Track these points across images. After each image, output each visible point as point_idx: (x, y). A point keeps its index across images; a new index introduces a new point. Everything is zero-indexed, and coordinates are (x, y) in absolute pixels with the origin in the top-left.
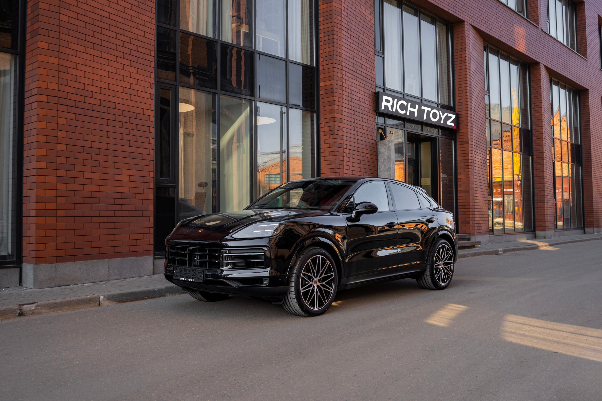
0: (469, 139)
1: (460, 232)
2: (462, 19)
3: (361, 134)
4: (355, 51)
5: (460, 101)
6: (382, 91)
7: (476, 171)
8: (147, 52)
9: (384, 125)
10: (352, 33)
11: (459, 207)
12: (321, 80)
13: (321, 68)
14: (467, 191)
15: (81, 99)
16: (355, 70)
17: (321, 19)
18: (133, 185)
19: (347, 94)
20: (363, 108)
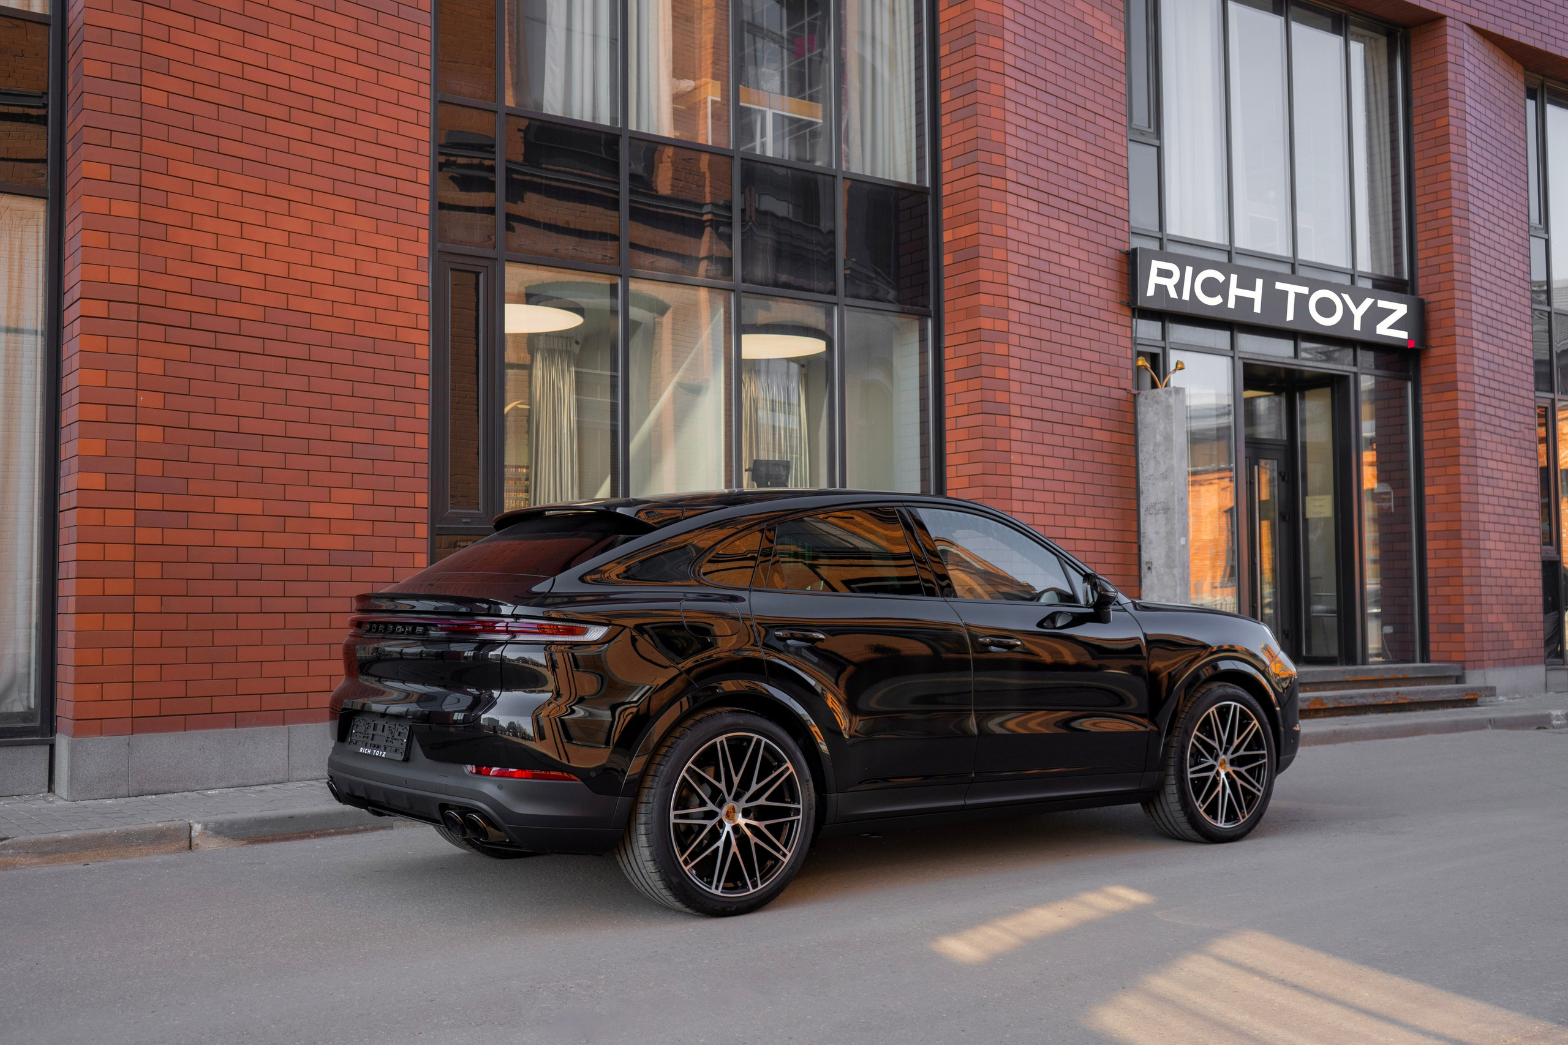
0: (1460, 376)
1: (1432, 656)
2: (1435, 10)
3: (1075, 375)
4: (1052, 134)
5: (1434, 261)
6: (1154, 245)
7: (1488, 473)
8: (408, 173)
9: (1162, 344)
10: (1041, 85)
11: (1430, 582)
12: (945, 224)
13: (946, 190)
14: (1454, 534)
15: (209, 306)
16: (1054, 190)
17: (944, 50)
18: (364, 528)
19: (1023, 260)
20: (1084, 299)
